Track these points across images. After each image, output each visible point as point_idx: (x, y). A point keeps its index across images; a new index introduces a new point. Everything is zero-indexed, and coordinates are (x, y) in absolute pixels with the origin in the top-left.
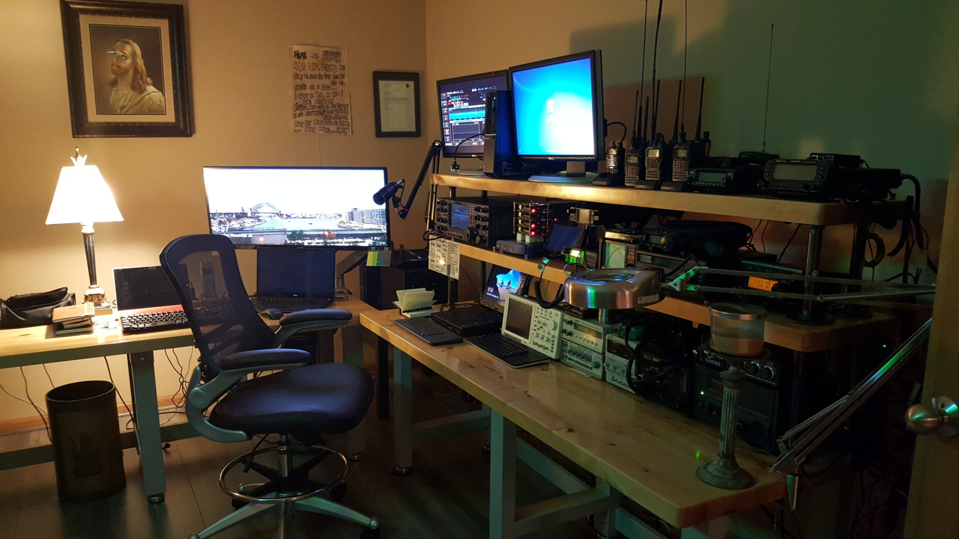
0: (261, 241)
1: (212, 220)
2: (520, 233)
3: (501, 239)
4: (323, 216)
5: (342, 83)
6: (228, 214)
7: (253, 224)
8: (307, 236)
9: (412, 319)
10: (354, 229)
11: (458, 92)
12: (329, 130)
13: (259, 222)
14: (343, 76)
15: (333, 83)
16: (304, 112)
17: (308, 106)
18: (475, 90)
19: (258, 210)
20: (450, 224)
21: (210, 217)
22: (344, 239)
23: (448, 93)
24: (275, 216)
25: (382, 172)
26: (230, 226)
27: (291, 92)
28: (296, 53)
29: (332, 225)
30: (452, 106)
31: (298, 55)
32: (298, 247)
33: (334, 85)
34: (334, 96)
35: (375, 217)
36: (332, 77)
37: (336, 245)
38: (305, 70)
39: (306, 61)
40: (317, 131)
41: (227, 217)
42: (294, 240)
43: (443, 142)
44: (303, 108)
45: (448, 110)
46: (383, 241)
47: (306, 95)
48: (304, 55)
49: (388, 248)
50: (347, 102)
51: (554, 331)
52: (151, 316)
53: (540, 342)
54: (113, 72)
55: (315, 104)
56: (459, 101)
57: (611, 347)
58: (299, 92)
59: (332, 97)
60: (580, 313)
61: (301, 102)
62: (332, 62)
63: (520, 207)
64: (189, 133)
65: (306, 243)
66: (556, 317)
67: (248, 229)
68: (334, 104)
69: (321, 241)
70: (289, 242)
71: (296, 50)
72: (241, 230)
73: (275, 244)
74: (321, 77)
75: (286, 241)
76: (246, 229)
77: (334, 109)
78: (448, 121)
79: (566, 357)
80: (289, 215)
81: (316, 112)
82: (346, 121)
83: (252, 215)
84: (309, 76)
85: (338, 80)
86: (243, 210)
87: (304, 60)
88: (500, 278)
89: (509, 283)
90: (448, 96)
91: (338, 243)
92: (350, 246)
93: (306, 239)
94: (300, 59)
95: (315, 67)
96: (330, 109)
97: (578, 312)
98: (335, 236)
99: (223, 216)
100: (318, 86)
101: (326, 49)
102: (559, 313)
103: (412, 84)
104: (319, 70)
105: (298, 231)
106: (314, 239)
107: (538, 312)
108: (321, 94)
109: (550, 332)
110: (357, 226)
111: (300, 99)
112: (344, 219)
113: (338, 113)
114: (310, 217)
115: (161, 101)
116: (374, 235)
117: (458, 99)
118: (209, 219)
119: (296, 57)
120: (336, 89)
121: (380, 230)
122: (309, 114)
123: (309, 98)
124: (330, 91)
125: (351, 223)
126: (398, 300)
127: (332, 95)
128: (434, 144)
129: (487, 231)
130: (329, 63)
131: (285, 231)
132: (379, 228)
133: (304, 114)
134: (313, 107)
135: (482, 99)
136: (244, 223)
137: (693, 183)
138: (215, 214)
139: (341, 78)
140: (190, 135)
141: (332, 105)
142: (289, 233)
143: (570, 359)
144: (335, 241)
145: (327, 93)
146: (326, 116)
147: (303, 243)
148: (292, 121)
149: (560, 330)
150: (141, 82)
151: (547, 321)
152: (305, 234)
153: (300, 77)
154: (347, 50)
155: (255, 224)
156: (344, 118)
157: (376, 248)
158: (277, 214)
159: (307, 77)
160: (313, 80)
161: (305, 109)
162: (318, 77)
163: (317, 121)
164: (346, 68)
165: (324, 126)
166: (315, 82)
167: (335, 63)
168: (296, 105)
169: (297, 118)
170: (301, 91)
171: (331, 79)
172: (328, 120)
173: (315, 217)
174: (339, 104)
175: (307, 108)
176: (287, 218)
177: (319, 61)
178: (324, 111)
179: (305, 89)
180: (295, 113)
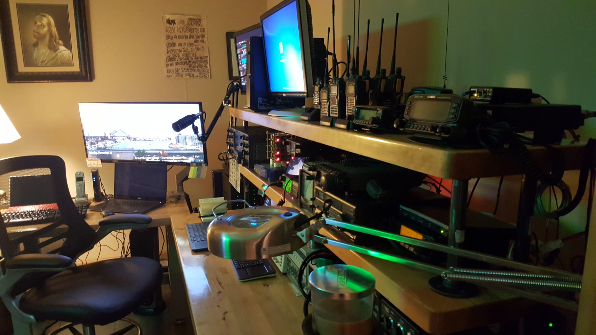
0: (118, 157)
1: (86, 142)
2: (271, 158)
4: (158, 139)
5: (203, 41)
6: (96, 137)
10: (180, 149)
11: (245, 41)
12: (193, 76)
13: (116, 143)
14: (203, 36)
15: (196, 41)
16: (174, 63)
19: (114, 134)
20: (235, 148)
21: (85, 139)
22: (174, 156)
24: (126, 139)
26: (98, 146)
27: (164, 48)
28: (168, 20)
30: (242, 53)
31: (170, 22)
32: (142, 162)
33: (197, 43)
35: (195, 140)
37: (168, 161)
38: (175, 32)
39: (176, 26)
40: (184, 76)
41: (95, 139)
42: (140, 157)
43: (240, 82)
44: (173, 59)
45: (241, 56)
46: (202, 159)
47: (176, 50)
48: (174, 22)
49: (205, 165)
50: (207, 54)
54: (35, 36)
55: (183, 57)
58: (170, 49)
61: (172, 56)
62: (195, 26)
64: (89, 79)
68: (197, 56)
69: (158, 158)
70: (136, 158)
71: (168, 18)
72: (105, 149)
73: (127, 160)
74: (186, 37)
75: (134, 158)
77: (197, 60)
78: (241, 65)
80: (135, 138)
81: (183, 62)
82: (206, 68)
83: (111, 138)
84: (178, 37)
85: (200, 39)
86: (105, 134)
87: (174, 25)
90: (240, 45)
91: (169, 159)
92: (178, 162)
93: (148, 156)
94: (171, 25)
95: (182, 30)
96: (194, 60)
98: (167, 154)
99: (93, 139)
100: (185, 44)
101: (189, 17)
104: (185, 32)
105: (141, 150)
106: (153, 156)
108: (187, 49)
110: (182, 147)
111: (171, 53)
112: (172, 141)
113: (200, 63)
114: (149, 140)
115: (69, 57)
116: (195, 154)
117: (245, 47)
119: (168, 23)
120: (198, 46)
121: (199, 150)
122: (178, 64)
124: (194, 47)
125: (178, 145)
126: (200, 207)
127: (195, 50)
128: (233, 83)
129: (248, 156)
130: (193, 27)
131: (132, 150)
134: (181, 59)
136: (107, 144)
137: (353, 122)
138: (87, 137)
140: (91, 81)
141: (195, 57)
142: (136, 152)
144: (167, 158)
145: (192, 49)
146: (191, 66)
147: (146, 159)
148: (165, 70)
150: (55, 43)
152: (147, 153)
153: (171, 37)
154: (206, 18)
155: (113, 145)
156: (204, 66)
157: (196, 165)
158: (127, 137)
159: (176, 37)
160: (180, 40)
161: (175, 61)
162: (184, 37)
163: (184, 69)
164: (206, 30)
165: (189, 72)
166: (183, 41)
167: (197, 27)
168: (168, 58)
169: (169, 67)
170: (172, 47)
171: (194, 38)
172: (193, 68)
173: (153, 140)
174: (200, 56)
175: (177, 59)
176: (134, 140)
177: (185, 26)
178: (189, 62)
179: (175, 46)
180: (167, 63)
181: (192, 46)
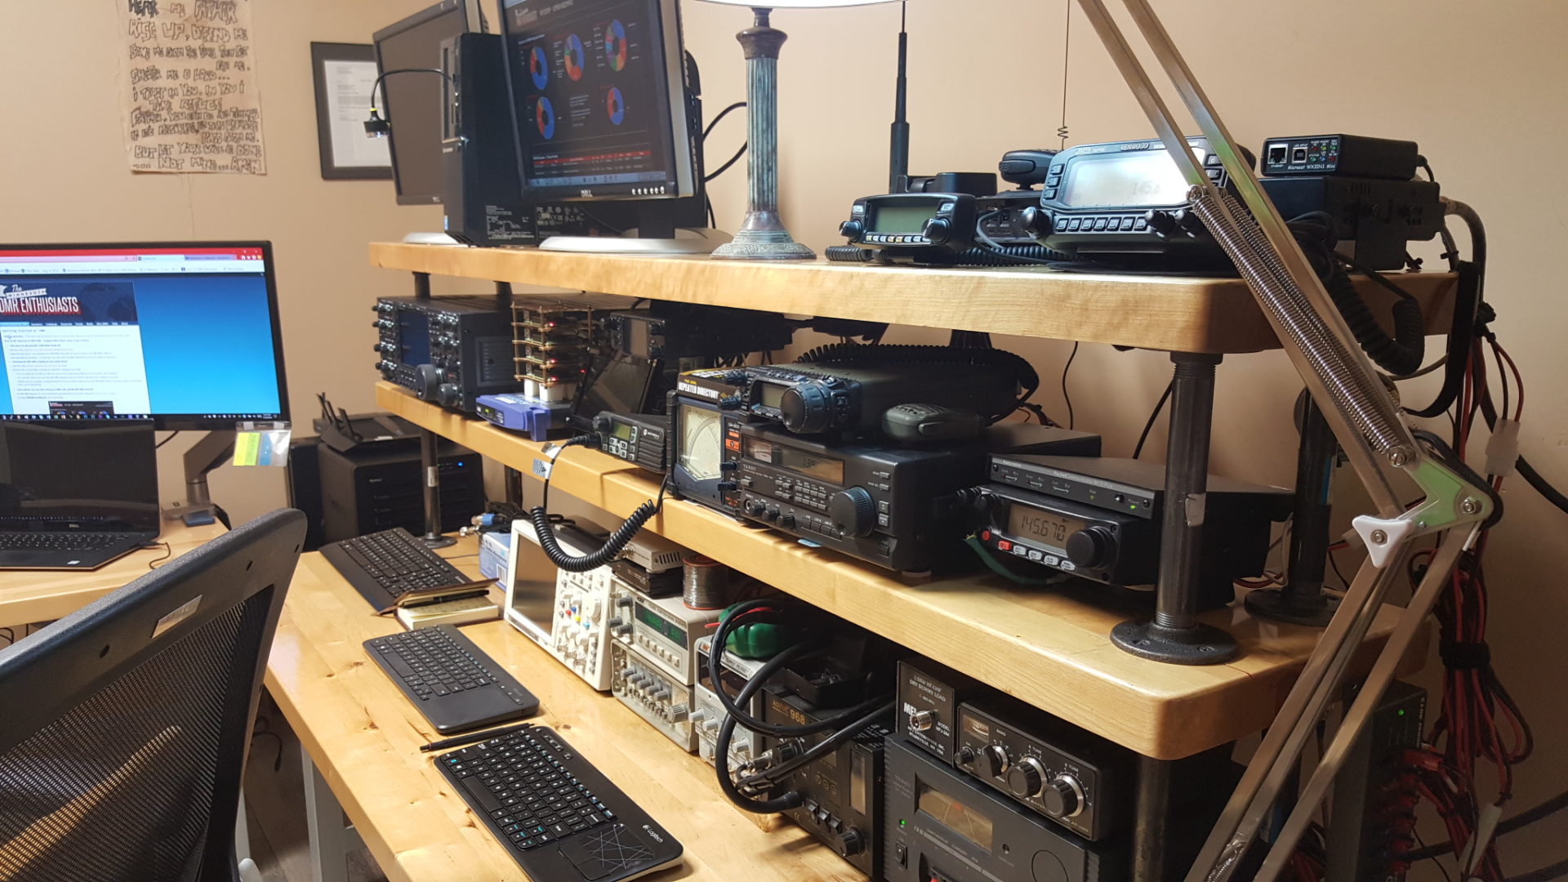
2: (530, 377)
5: (241, 66)
12: (213, 165)
14: (243, 51)
15: (220, 66)
16: (155, 126)
17: (164, 114)
20: (401, 357)
28: (133, 2)
31: (137, 6)
33: (224, 70)
34: (222, 93)
36: (218, 53)
38: (155, 37)
39: (155, 19)
40: (187, 166)
44: (152, 117)
47: (159, 91)
48: (151, 7)
50: (254, 105)
51: (595, 623)
53: (571, 645)
55: (181, 110)
58: (142, 84)
59: (218, 95)
60: (645, 580)
61: (147, 106)
62: (217, 23)
63: (526, 315)
66: (604, 588)
68: (223, 110)
74: (192, 53)
77: (225, 120)
79: (625, 687)
81: (182, 126)
82: (252, 144)
84: (165, 51)
85: (232, 60)
87: (152, 16)
94: (144, 14)
95: (177, 32)
96: (215, 119)
97: (640, 577)
100: (187, 72)
102: (607, 577)
104: (187, 39)
108: (194, 88)
109: (589, 622)
111: (145, 98)
113: (233, 127)
119: (133, 9)
120: (228, 78)
122: (166, 130)
124: (214, 83)
127: (218, 88)
130: (211, 24)
133: (156, 131)
134: (177, 115)
139: (238, 56)
141: (220, 112)
145: (208, 86)
146: (206, 137)
148: (127, 146)
149: (608, 620)
151: (583, 596)
153: (144, 52)
156: (247, 139)
159: (160, 52)
160: (170, 59)
161: (158, 121)
162: (185, 53)
163: (185, 145)
164: (249, 34)
165: (202, 155)
166: (180, 64)
167: (222, 24)
168: (137, 112)
169: (140, 138)
170: (148, 82)
171: (216, 57)
172: (212, 143)
174: (235, 110)
175: (163, 118)
177: (186, 20)
178: (202, 124)
179: (158, 78)
180: (135, 129)
181: (211, 79)
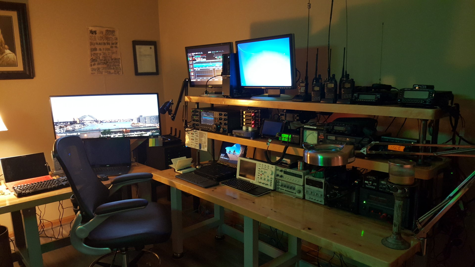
0: (85, 137)
1: (56, 126)
2: (245, 126)
3: (235, 129)
4: (122, 121)
5: (116, 47)
6: (65, 122)
7: (80, 127)
8: (112, 132)
9: (184, 174)
10: (140, 127)
11: (199, 53)
12: (110, 73)
13: (84, 126)
14: (116, 43)
15: (111, 47)
16: (96, 63)
17: (98, 60)
18: (210, 52)
19: (83, 119)
20: (201, 122)
21: (54, 124)
22: (135, 132)
23: (192, 54)
24: (94, 122)
25: (156, 96)
26: (66, 129)
27: (89, 52)
28: (91, 31)
29: (128, 126)
30: (196, 60)
31: (92, 32)
32: (108, 139)
33: (112, 48)
34: (112, 54)
35: (153, 120)
36: (111, 44)
37: (130, 136)
38: (96, 40)
39: (97, 35)
40: (104, 73)
41: (64, 124)
42: (105, 135)
43: (190, 79)
44: (95, 61)
45: (192, 62)
46: (158, 133)
47: (97, 54)
48: (95, 32)
49: (160, 136)
50: (119, 57)
51: (271, 176)
52: (32, 185)
53: (263, 181)
55: (102, 59)
56: (200, 57)
57: (309, 182)
58: (93, 52)
59: (111, 55)
60: (288, 166)
61: (94, 58)
62: (110, 36)
63: (244, 112)
64: (32, 77)
65: (112, 136)
66: (272, 168)
67: (77, 130)
68: (112, 58)
69: (122, 134)
70: (102, 136)
71: (91, 29)
72: (73, 131)
73: (94, 138)
74: (105, 44)
75: (100, 136)
76: (76, 130)
77: (112, 61)
78: (193, 68)
79: (279, 188)
80: (102, 121)
81: (102, 62)
82: (119, 67)
83: (80, 122)
84: (98, 43)
85: (114, 46)
86: (74, 119)
87: (95, 35)
88: (228, 149)
89: (234, 151)
90: (193, 55)
91: (131, 135)
92: (138, 136)
93: (112, 134)
94: (93, 34)
95: (101, 39)
96: (110, 61)
97: (286, 165)
98: (129, 131)
99: (62, 123)
100: (103, 49)
101: (107, 29)
102: (274, 166)
103: (153, 47)
104: (104, 40)
105: (107, 130)
106: (117, 134)
107: (260, 166)
108: (105, 53)
109: (269, 176)
110: (142, 125)
111: (94, 56)
112: (133, 122)
113: (114, 63)
114: (114, 121)
115: (14, 59)
116: (152, 130)
117: (199, 57)
118: (54, 126)
119: (91, 33)
120: (113, 50)
121: (156, 126)
122: (99, 64)
123: (99, 56)
124: (110, 51)
125: (139, 124)
126: (172, 164)
128: (185, 80)
129: (227, 126)
131: (99, 130)
132: (155, 126)
134: (101, 60)
135: (215, 57)
136: (75, 127)
137: (357, 100)
138: (57, 123)
139: (115, 44)
140: (33, 78)
141: (111, 59)
142: (102, 131)
143: (281, 189)
144: (130, 134)
145: (108, 52)
146: (108, 65)
147: (111, 136)
148: (90, 69)
149: (275, 175)
150: (1, 48)
151: (266, 171)
152: (111, 131)
153: (93, 44)
154: (118, 29)
155: (81, 127)
156: (118, 66)
157: (153, 137)
158: (94, 121)
159: (97, 44)
160: (99, 46)
161: (97, 62)
162: (103, 44)
163: (103, 68)
164: (118, 39)
165: (107, 70)
166: (102, 47)
167: (112, 37)
168: (92, 59)
169: (93, 66)
172: (109, 67)
173: (117, 122)
174: (115, 58)
175: (98, 61)
176: (100, 123)
177: (104, 35)
178: (107, 62)
179: (97, 51)
180: (91, 64)
